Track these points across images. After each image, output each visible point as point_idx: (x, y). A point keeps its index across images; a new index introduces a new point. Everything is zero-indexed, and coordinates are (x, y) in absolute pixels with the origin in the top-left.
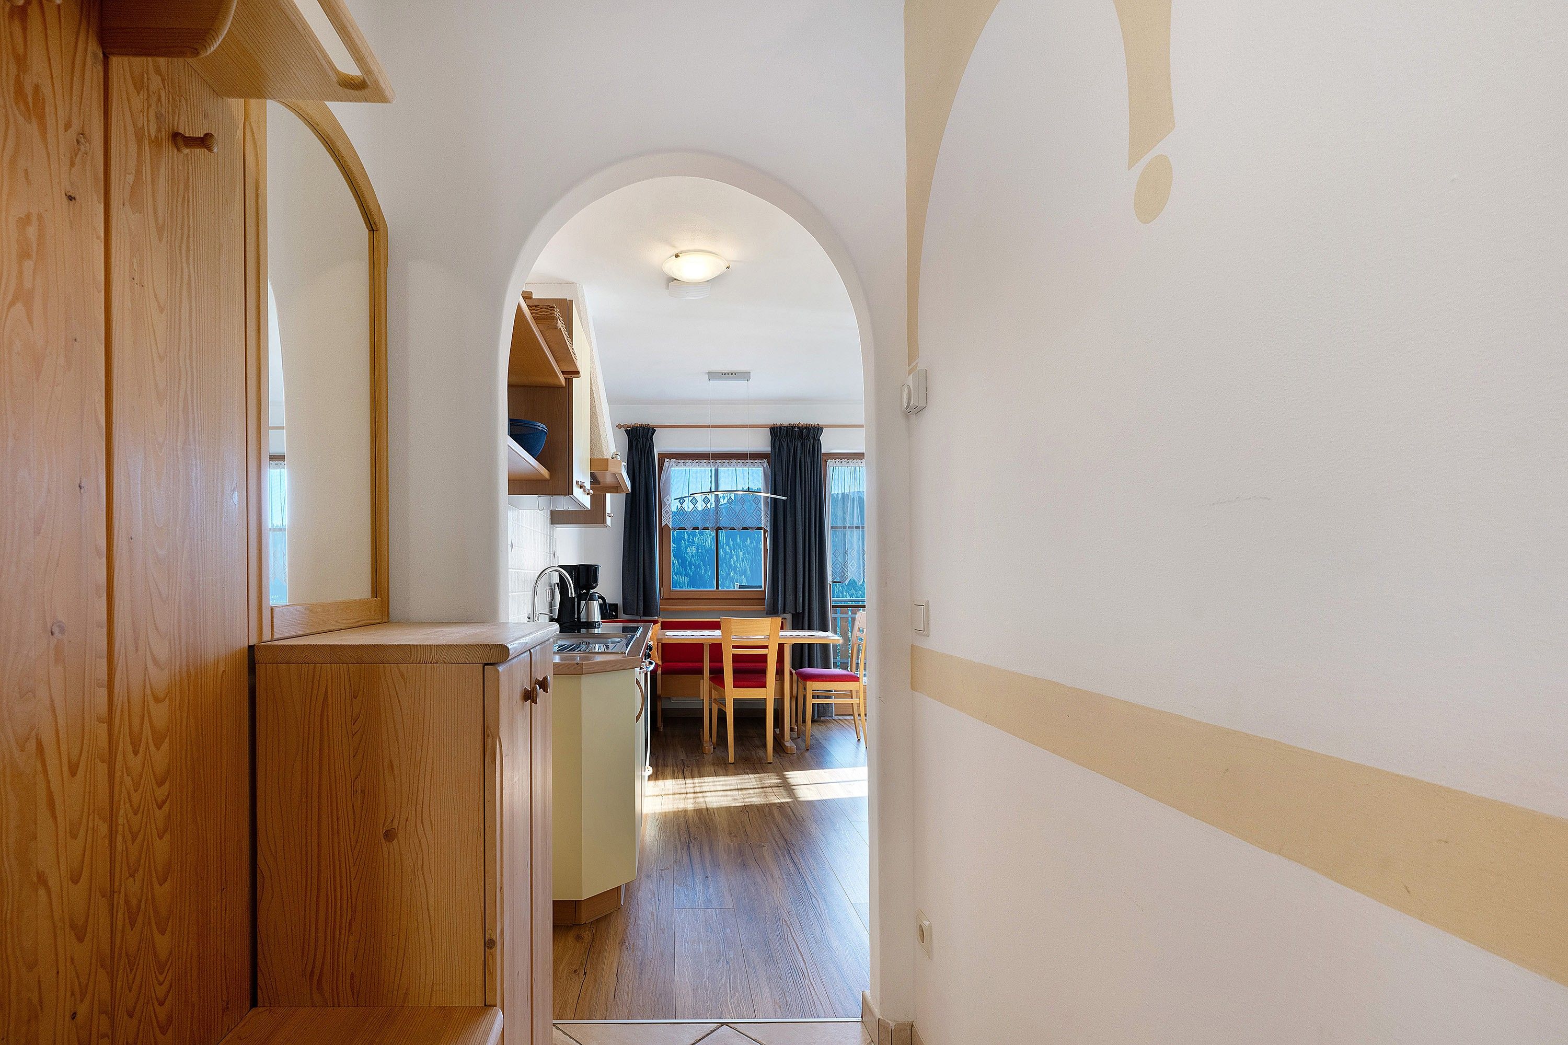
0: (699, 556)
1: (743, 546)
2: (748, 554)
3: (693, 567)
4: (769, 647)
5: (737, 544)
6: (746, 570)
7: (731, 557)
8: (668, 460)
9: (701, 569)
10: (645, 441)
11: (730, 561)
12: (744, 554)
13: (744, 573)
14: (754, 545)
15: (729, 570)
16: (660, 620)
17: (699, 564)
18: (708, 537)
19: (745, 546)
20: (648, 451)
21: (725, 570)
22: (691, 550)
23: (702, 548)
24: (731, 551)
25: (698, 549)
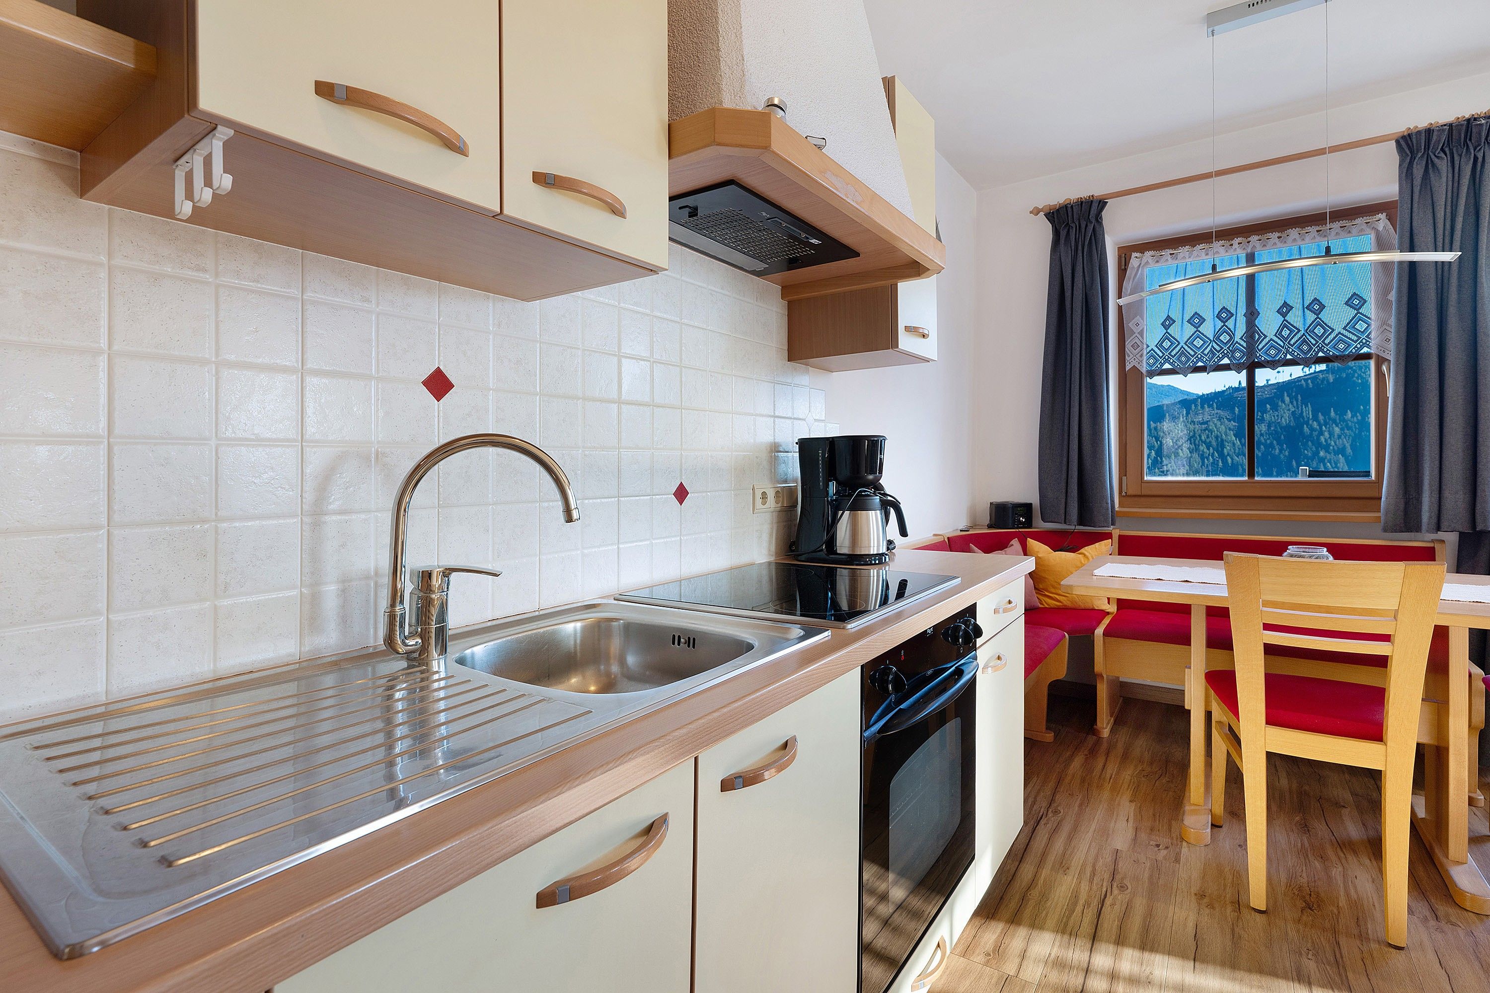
0: (1272, 434)
1: (1340, 421)
2: (1347, 430)
3: (1262, 447)
4: (1397, 640)
5: (1330, 419)
6: (1344, 448)
7: (1321, 433)
8: (1138, 255)
9: (1273, 448)
10: (1083, 226)
11: (1318, 439)
12: (1342, 429)
13: (1342, 451)
14: (1358, 419)
15: (1317, 448)
16: (1116, 533)
17: (1272, 443)
18: (1284, 413)
19: (1344, 420)
20: (1090, 239)
21: (1311, 449)
22: (1259, 428)
23: (1275, 425)
24: (1321, 428)
25: (1269, 426)
